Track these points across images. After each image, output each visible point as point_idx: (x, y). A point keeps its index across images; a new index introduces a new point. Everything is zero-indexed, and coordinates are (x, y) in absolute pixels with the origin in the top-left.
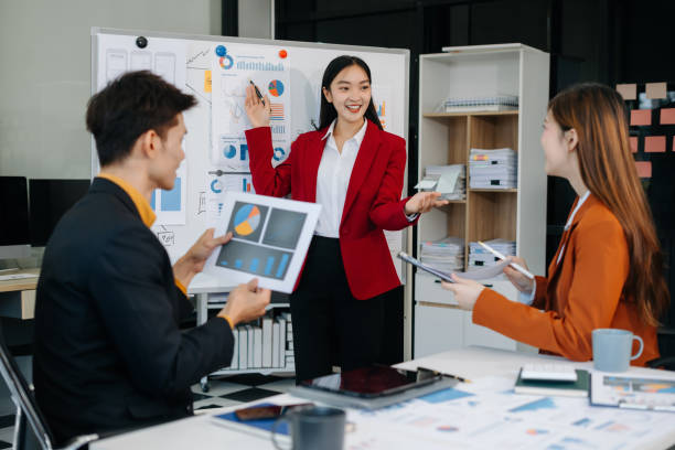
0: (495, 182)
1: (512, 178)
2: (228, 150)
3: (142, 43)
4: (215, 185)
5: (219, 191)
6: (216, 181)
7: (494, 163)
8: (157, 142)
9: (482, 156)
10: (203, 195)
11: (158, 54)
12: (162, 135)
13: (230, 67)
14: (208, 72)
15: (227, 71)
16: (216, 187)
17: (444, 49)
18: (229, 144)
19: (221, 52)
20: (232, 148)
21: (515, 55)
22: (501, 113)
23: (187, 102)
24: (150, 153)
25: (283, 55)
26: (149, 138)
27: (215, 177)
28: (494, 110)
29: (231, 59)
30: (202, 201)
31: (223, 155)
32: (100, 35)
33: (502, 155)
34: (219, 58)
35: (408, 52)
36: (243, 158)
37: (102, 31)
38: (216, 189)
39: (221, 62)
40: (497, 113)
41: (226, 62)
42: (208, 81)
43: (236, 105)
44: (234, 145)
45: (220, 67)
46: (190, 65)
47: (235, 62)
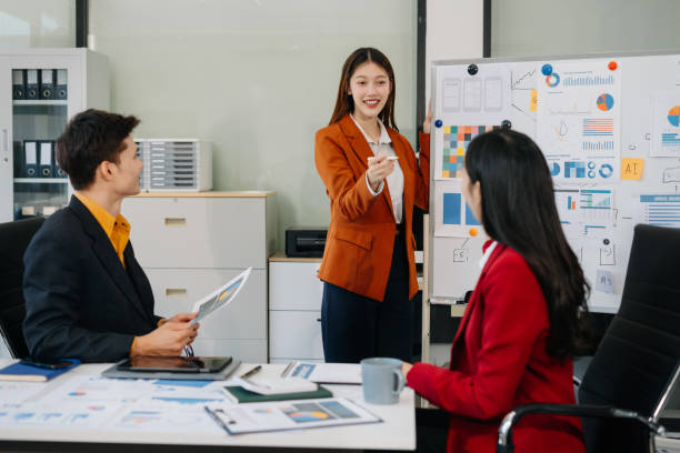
3: (473, 70)
8: (113, 167)
11: (488, 78)
12: (114, 160)
13: (556, 85)
14: (534, 91)
15: (553, 90)
18: (552, 162)
19: (547, 71)
20: (557, 165)
23: (131, 123)
24: (109, 177)
25: (613, 67)
26: (104, 166)
29: (558, 77)
34: (545, 77)
36: (567, 175)
39: (547, 81)
41: (553, 80)
42: (535, 101)
43: (562, 123)
44: (558, 162)
45: (546, 86)
46: (517, 86)
47: (561, 79)
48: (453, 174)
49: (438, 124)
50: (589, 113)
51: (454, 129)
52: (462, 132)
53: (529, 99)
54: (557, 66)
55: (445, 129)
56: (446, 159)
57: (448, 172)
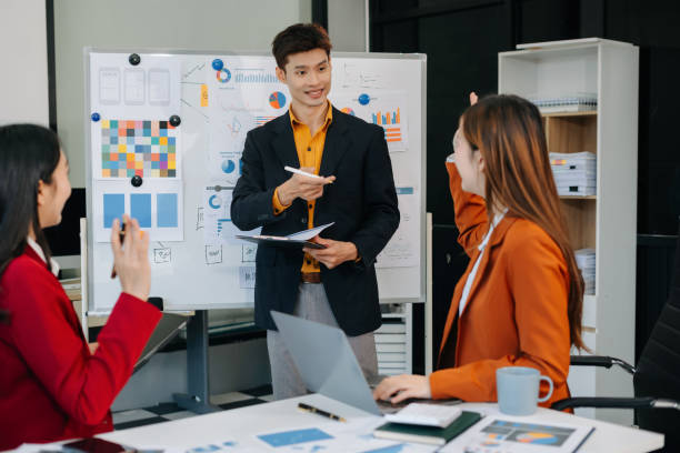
0: (574, 189)
1: (591, 184)
2: (227, 165)
3: (135, 61)
4: (214, 200)
5: (218, 207)
6: (214, 197)
7: (573, 167)
9: (560, 160)
10: (201, 211)
11: (152, 70)
13: (227, 80)
14: (204, 86)
15: (225, 85)
16: (215, 202)
17: (518, 46)
18: (226, 159)
19: (218, 66)
20: (231, 163)
21: (594, 51)
22: (581, 114)
27: (214, 192)
28: (574, 110)
29: (229, 73)
30: (200, 216)
31: (220, 167)
32: (91, 54)
33: (580, 159)
34: (216, 72)
35: (425, 56)
37: (95, 50)
38: (215, 204)
39: (218, 76)
40: (579, 114)
41: (223, 75)
42: (205, 96)
43: (235, 119)
44: (233, 160)
45: (216, 80)
46: (186, 80)
47: (232, 75)
48: (114, 173)
49: (96, 118)
50: (261, 110)
51: (114, 124)
52: (123, 127)
53: (199, 93)
54: (228, 62)
55: (104, 123)
56: (106, 156)
57: (108, 172)
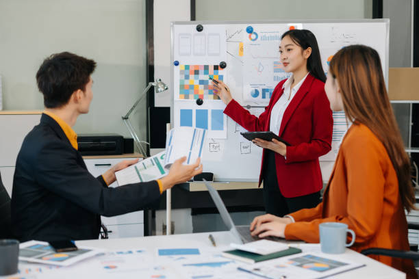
2: (254, 92)
3: (200, 29)
11: (210, 34)
13: (255, 39)
14: (241, 43)
15: (252, 42)
18: (254, 89)
19: (250, 30)
20: (257, 91)
24: (79, 101)
29: (256, 35)
31: (250, 95)
34: (249, 34)
35: (389, 20)
36: (264, 97)
39: (250, 37)
41: (253, 36)
42: (242, 49)
43: (260, 64)
44: (258, 89)
45: (249, 40)
46: (230, 40)
47: (259, 36)
48: (187, 97)
49: (177, 64)
50: (277, 58)
51: (187, 67)
52: (192, 69)
53: (238, 48)
54: (256, 28)
55: (181, 67)
56: (182, 87)
57: (183, 96)
